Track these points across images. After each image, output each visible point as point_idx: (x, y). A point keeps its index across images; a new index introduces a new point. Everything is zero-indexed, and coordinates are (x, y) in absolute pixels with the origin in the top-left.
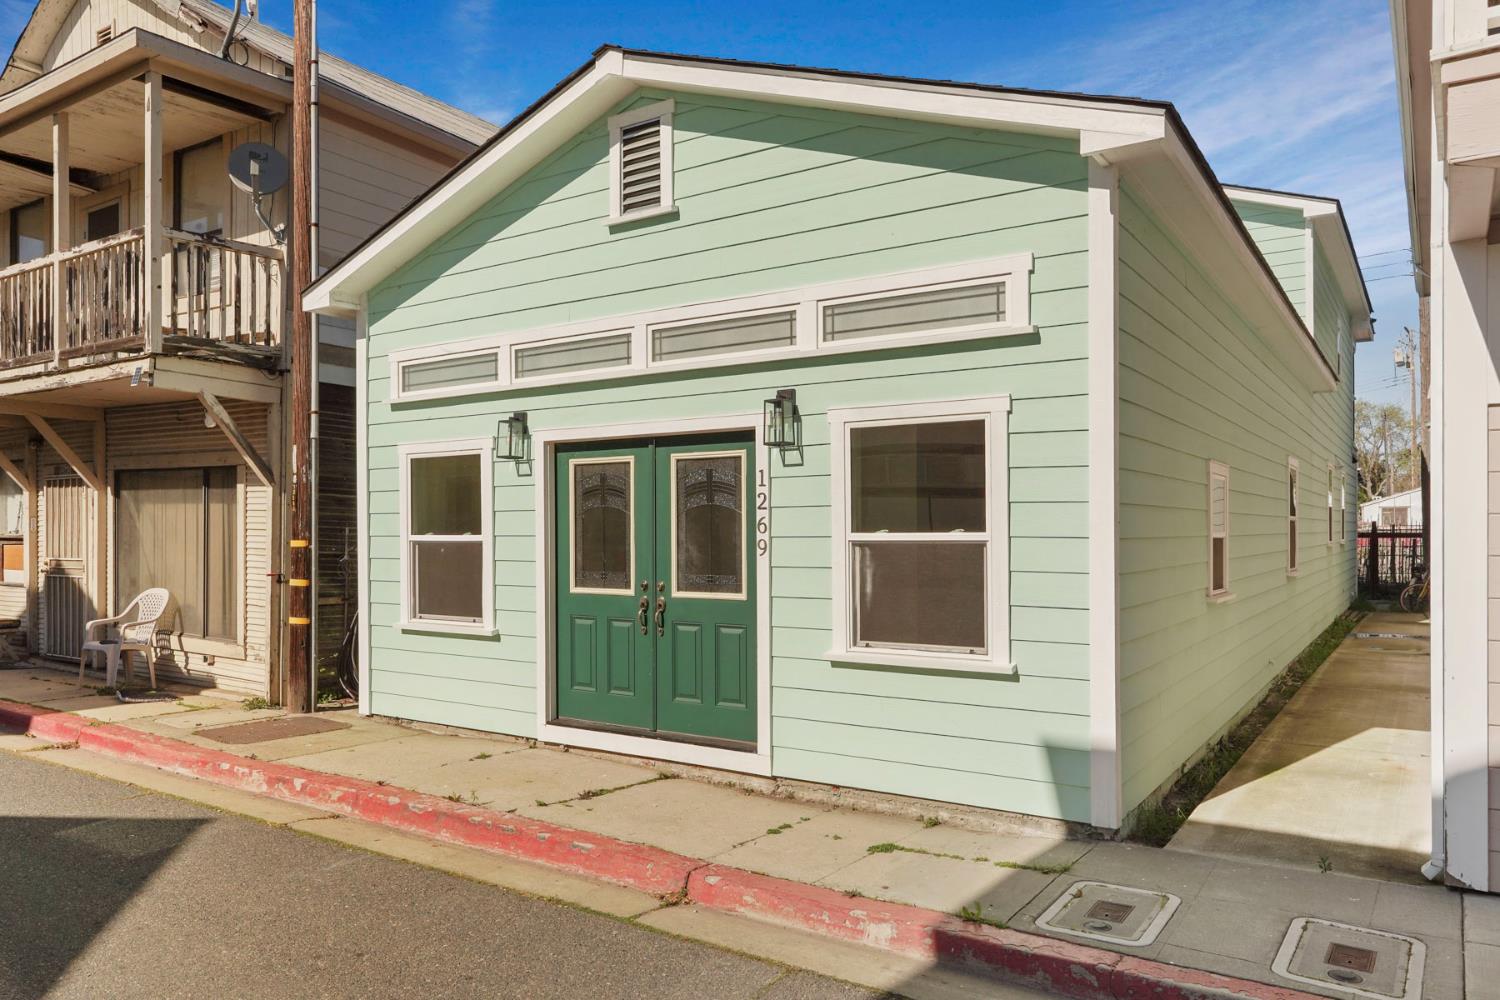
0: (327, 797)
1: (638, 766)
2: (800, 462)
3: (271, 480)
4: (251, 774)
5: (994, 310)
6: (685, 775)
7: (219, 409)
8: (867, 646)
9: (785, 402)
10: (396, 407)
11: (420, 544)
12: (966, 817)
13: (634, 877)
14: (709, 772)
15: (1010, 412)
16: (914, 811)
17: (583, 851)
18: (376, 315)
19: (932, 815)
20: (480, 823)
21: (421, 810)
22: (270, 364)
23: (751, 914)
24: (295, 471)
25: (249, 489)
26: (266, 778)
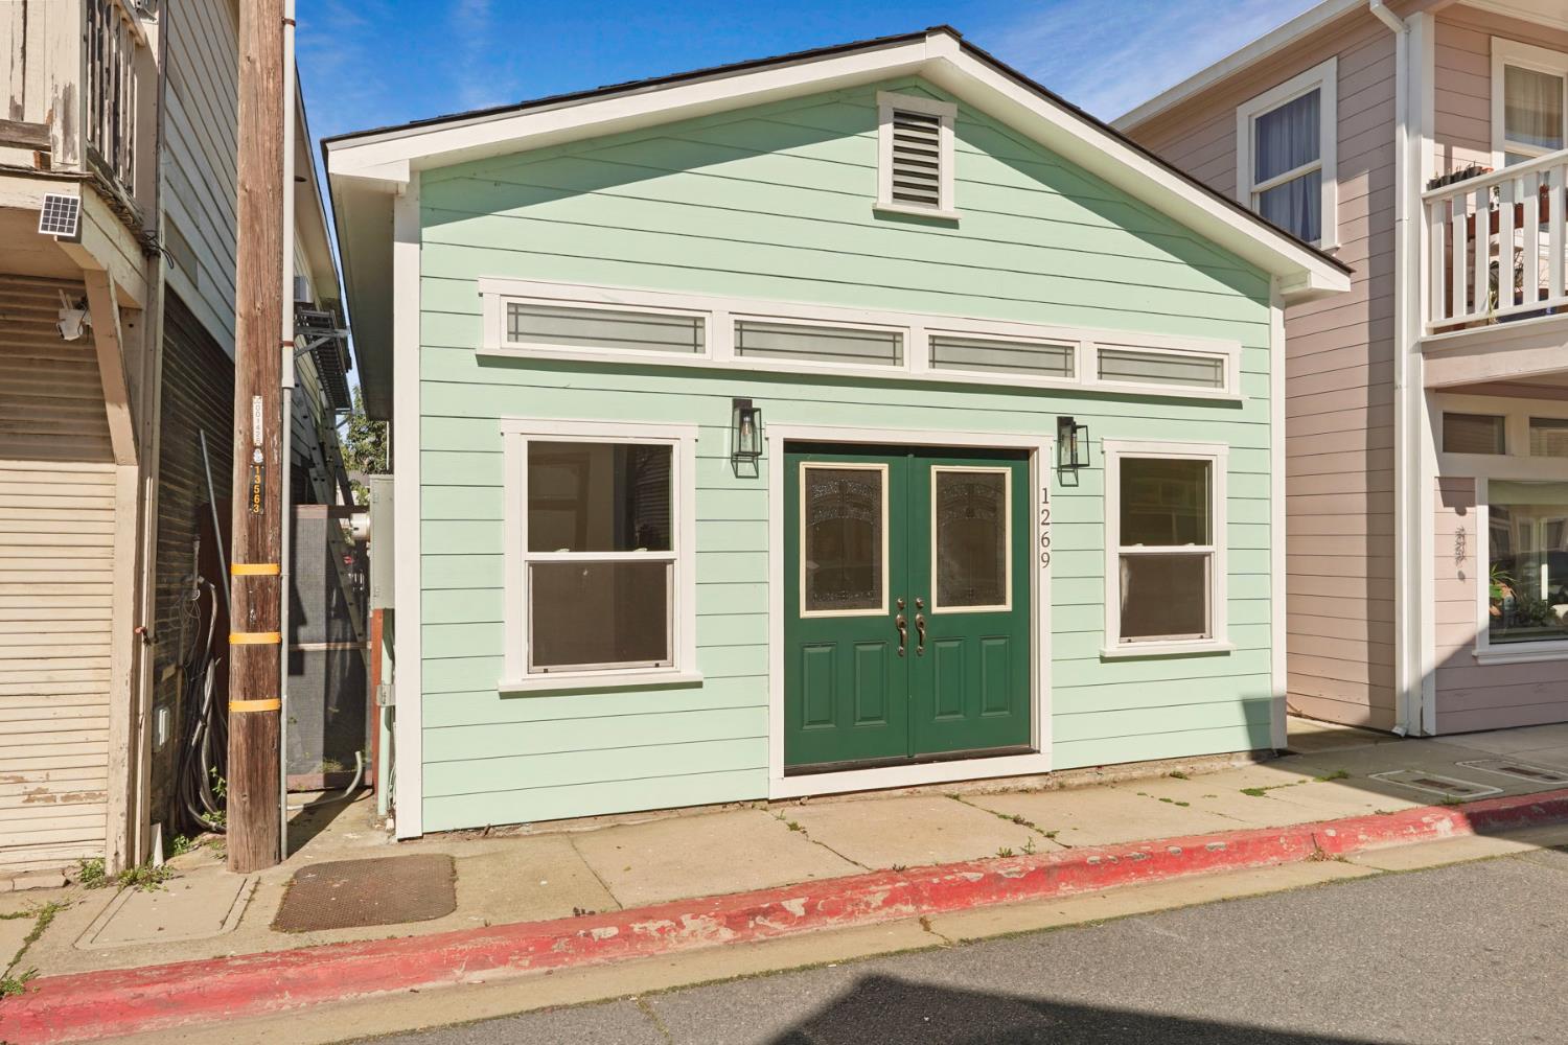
0: (863, 907)
2: (1075, 483)
3: (138, 452)
4: (680, 925)
5: (1215, 379)
6: (957, 793)
8: (1128, 641)
10: (485, 361)
16: (1159, 771)
17: (1222, 849)
18: (441, 215)
20: (1103, 862)
24: (258, 442)
26: (723, 920)
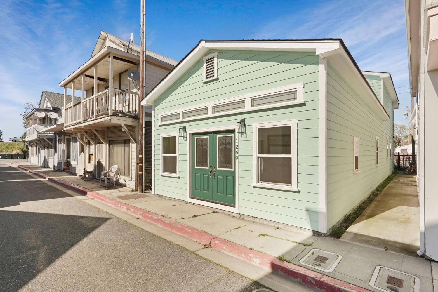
1: (209, 209)
2: (246, 137)
3: (136, 142)
4: (124, 207)
5: (294, 98)
6: (219, 212)
7: (125, 127)
8: (262, 183)
9: (242, 122)
10: (160, 126)
11: (165, 156)
12: (286, 227)
13: (199, 239)
14: (225, 211)
15: (298, 124)
16: (273, 224)
17: (188, 232)
18: (156, 106)
19: (278, 226)
20: (167, 223)
21: (155, 218)
22: (136, 117)
23: (225, 252)
24: (140, 140)
25: (132, 144)
26: (126, 208)
